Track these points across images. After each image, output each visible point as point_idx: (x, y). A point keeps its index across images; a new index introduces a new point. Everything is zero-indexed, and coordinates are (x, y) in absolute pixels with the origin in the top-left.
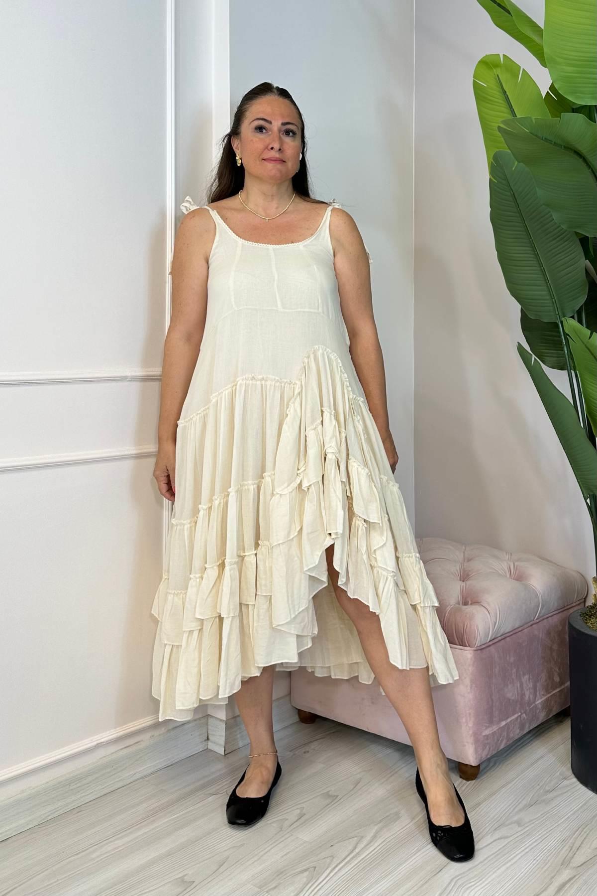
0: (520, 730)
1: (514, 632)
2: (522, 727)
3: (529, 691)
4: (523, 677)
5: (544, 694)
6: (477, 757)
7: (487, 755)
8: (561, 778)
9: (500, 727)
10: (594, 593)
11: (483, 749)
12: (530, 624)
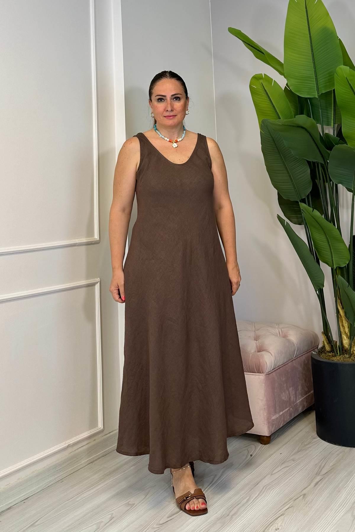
0: (290, 417)
1: (284, 365)
2: (291, 415)
3: (293, 396)
4: (290, 388)
5: (300, 398)
6: (270, 431)
7: (274, 430)
8: (312, 438)
9: (280, 415)
10: (323, 340)
11: (272, 427)
12: (291, 360)
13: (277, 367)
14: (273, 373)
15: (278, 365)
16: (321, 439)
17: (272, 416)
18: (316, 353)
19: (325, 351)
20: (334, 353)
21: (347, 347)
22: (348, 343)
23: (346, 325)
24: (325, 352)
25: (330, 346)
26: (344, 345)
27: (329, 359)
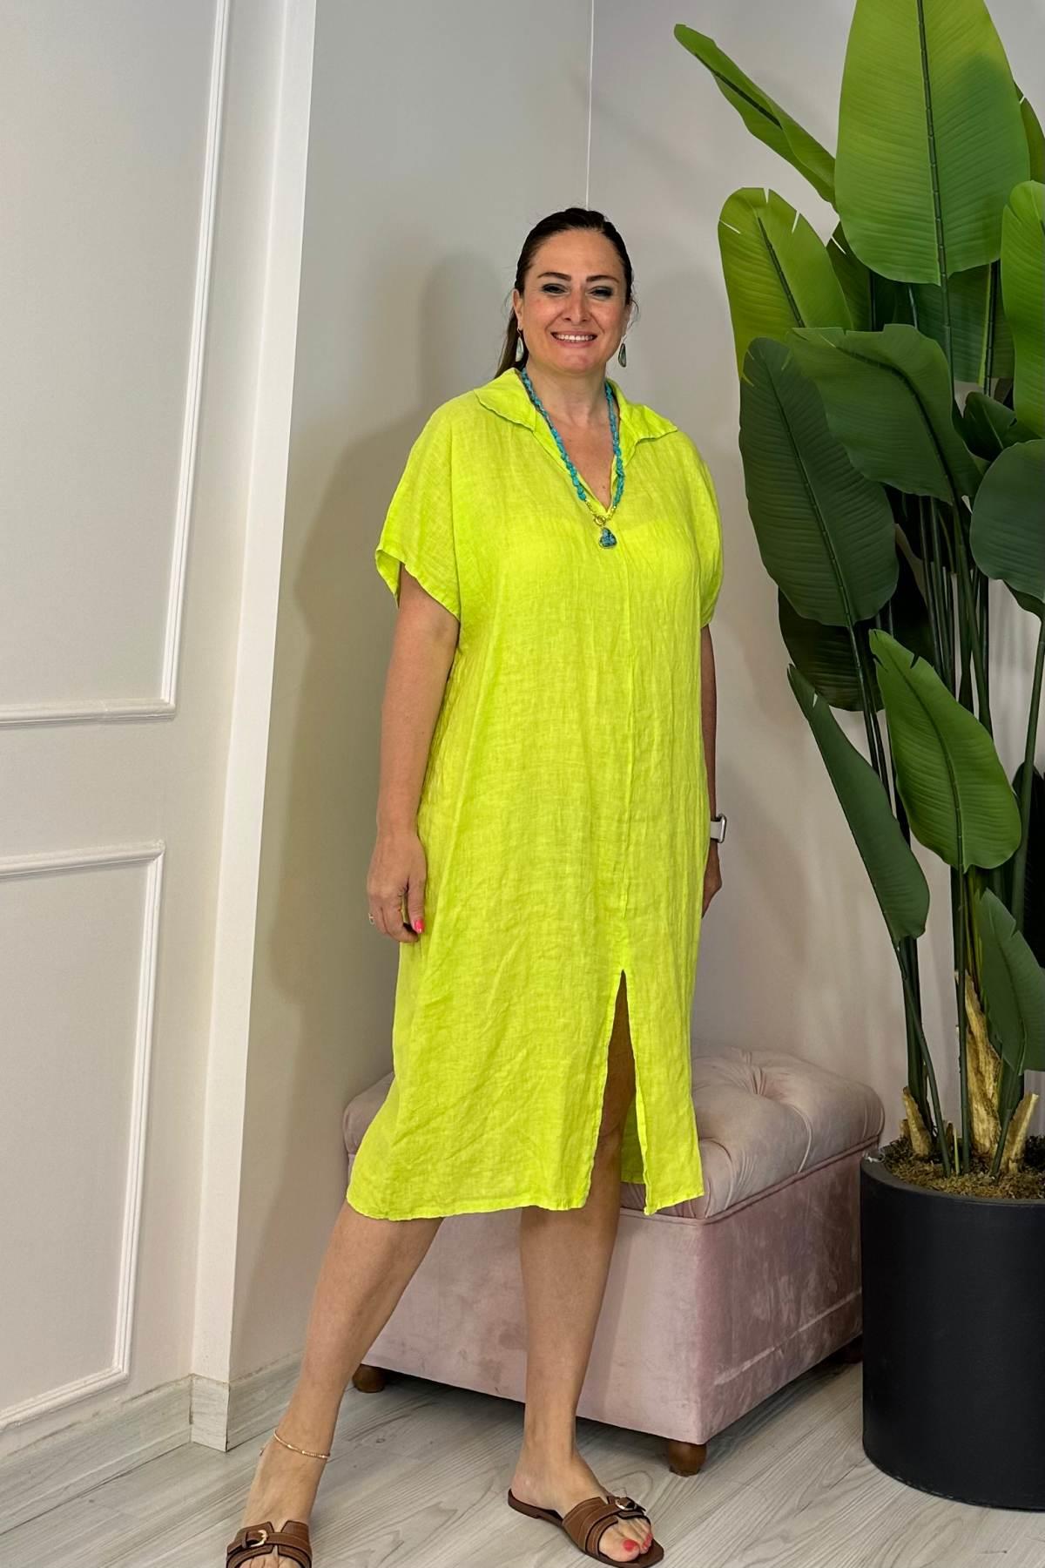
0: (773, 1381)
1: (767, 1193)
2: (776, 1374)
3: (787, 1307)
4: (780, 1279)
5: (811, 1316)
6: (704, 1428)
7: (720, 1426)
8: (848, 1464)
9: (742, 1373)
10: (906, 1118)
11: (715, 1412)
12: (791, 1179)
13: (743, 1198)
14: (731, 1219)
15: (747, 1192)
16: (878, 1471)
17: (717, 1372)
18: (880, 1159)
19: (911, 1155)
20: (941, 1165)
21: (988, 1145)
22: (992, 1134)
23: (989, 1070)
24: (911, 1158)
25: (927, 1137)
26: (977, 1138)
27: (924, 1185)
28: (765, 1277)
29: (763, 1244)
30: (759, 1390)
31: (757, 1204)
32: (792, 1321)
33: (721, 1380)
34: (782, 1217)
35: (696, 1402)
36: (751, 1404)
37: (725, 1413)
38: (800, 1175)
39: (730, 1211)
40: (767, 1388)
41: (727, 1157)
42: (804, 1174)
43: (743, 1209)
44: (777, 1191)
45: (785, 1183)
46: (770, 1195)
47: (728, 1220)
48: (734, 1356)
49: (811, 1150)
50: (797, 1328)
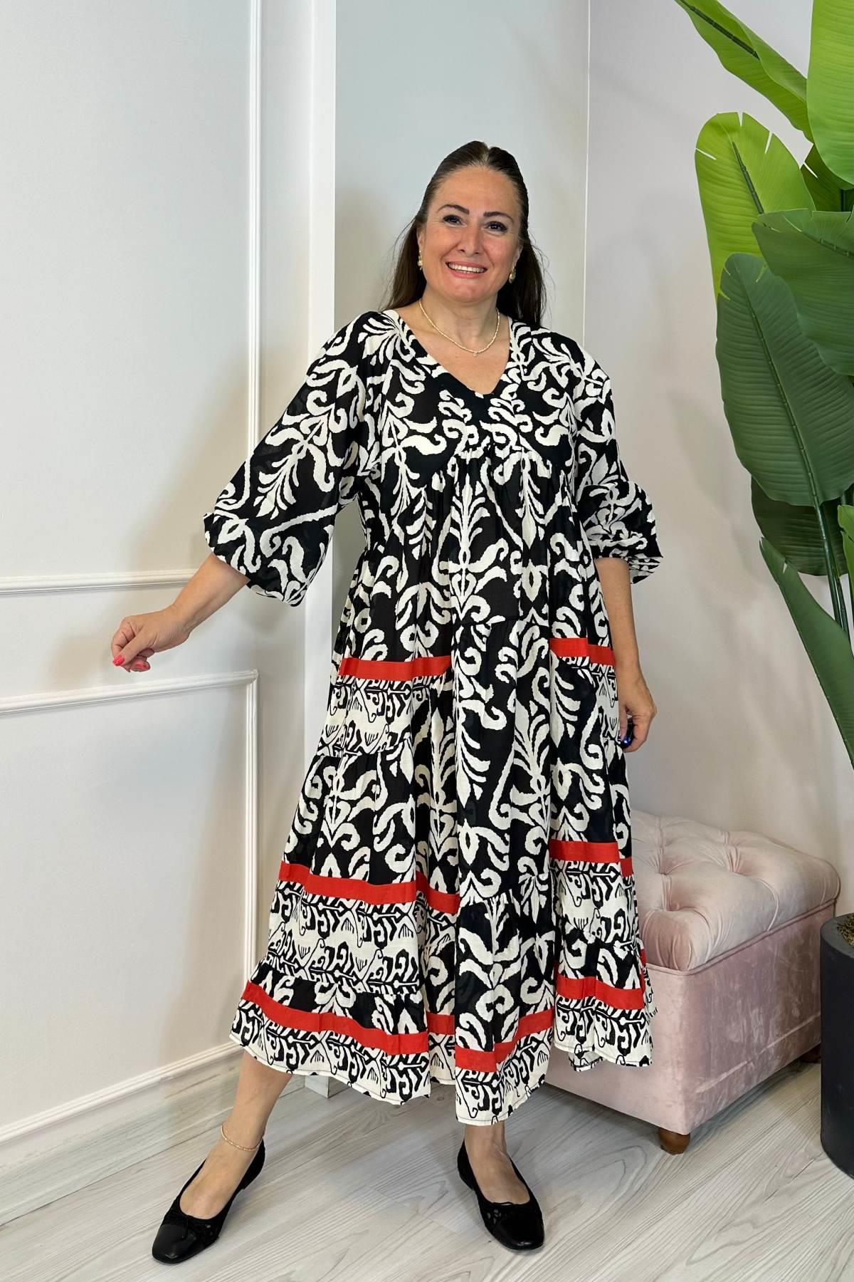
0: (747, 1084)
1: (740, 948)
2: (748, 1080)
3: (758, 1031)
4: (752, 1011)
5: (779, 1035)
6: (688, 1125)
7: (701, 1121)
8: (808, 1156)
9: (721, 1082)
11: (697, 1113)
12: (761, 936)
13: (720, 953)
14: (709, 970)
15: (724, 948)
16: (831, 1164)
17: (698, 1084)
28: (739, 1010)
29: (737, 987)
30: (735, 1092)
31: (731, 958)
32: (762, 1041)
33: (703, 1088)
34: (753, 966)
35: (681, 1104)
36: (726, 1103)
37: (705, 1110)
38: (772, 932)
39: (709, 965)
40: (740, 1088)
41: (706, 924)
42: (774, 930)
43: (720, 961)
44: (751, 945)
45: (757, 939)
46: (743, 949)
47: (706, 972)
48: (712, 1070)
49: (779, 914)
50: (765, 1046)
